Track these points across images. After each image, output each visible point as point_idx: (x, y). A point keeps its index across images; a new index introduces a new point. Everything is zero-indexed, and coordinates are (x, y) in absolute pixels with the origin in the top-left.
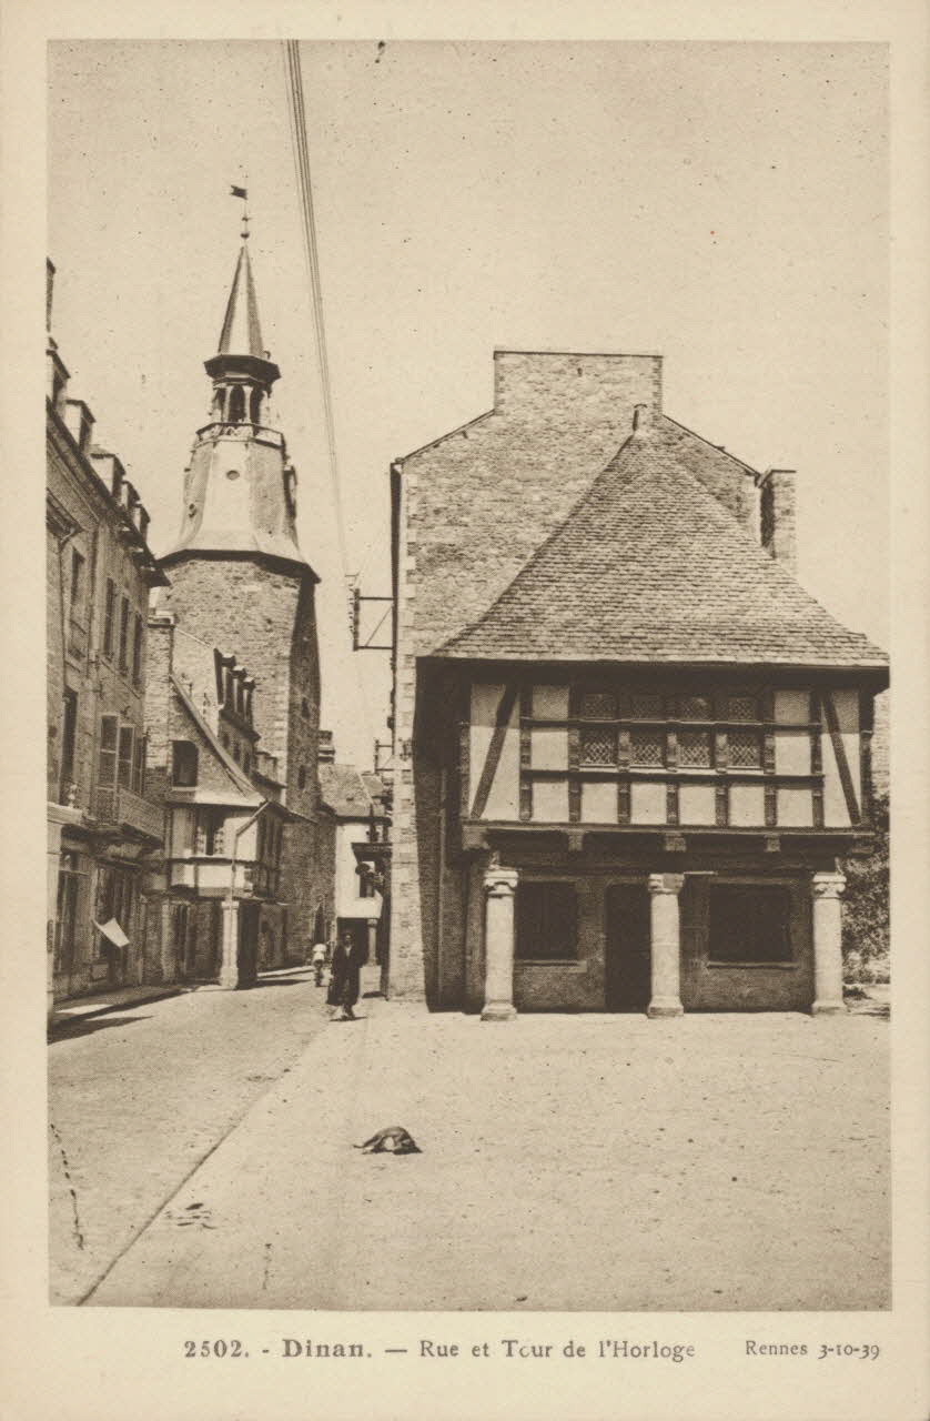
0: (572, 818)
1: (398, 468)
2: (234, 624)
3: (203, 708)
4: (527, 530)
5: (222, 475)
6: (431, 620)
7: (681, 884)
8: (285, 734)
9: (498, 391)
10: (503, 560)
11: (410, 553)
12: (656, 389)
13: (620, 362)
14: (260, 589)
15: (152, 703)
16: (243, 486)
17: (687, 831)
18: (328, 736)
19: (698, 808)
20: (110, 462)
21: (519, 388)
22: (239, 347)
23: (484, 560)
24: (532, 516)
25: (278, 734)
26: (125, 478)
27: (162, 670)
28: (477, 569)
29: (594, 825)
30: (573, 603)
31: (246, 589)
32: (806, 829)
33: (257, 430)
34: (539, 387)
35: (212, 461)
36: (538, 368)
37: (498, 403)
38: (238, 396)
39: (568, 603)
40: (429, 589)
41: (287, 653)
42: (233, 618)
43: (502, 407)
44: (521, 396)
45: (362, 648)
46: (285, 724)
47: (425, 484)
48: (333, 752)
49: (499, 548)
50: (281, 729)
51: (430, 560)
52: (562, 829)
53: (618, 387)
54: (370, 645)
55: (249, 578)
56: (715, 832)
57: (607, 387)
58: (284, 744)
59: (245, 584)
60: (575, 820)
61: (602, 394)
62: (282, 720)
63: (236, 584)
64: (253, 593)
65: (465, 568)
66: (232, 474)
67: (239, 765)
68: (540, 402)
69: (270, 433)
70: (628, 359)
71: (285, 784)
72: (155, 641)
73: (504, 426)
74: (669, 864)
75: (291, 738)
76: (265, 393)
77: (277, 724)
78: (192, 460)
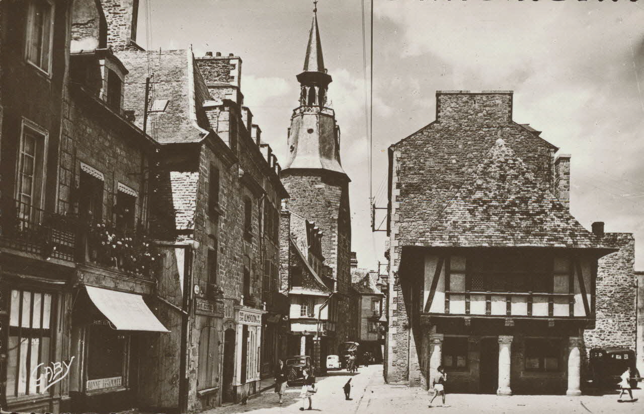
0: (466, 312)
1: (393, 149)
2: (312, 204)
3: (301, 247)
4: (450, 176)
5: (306, 131)
6: (406, 218)
7: (512, 340)
8: (336, 256)
9: (438, 112)
10: (439, 190)
11: (397, 188)
12: (510, 109)
13: (493, 97)
14: (324, 187)
15: (282, 249)
16: (315, 136)
17: (514, 318)
18: (354, 254)
19: (519, 309)
20: (266, 148)
21: (447, 110)
22: (313, 67)
23: (431, 190)
24: (452, 169)
25: (333, 256)
26: (272, 153)
27: (285, 234)
28: (427, 194)
29: (475, 315)
30: (468, 220)
31: (317, 186)
32: (566, 317)
33: (322, 107)
34: (456, 109)
35: (301, 124)
36: (456, 101)
37: (438, 117)
38: (312, 91)
39: (466, 220)
40: (407, 204)
41: (336, 217)
42: (311, 201)
43: (439, 119)
44: (448, 114)
45: (376, 231)
46: (336, 251)
47: (404, 155)
48: (357, 262)
49: (437, 184)
50: (334, 253)
51: (406, 191)
52: (462, 317)
53: (492, 109)
54: (379, 229)
55: (318, 181)
56: (527, 318)
57: (487, 108)
58: (336, 261)
59: (316, 184)
60: (468, 313)
61: (485, 111)
62: (334, 249)
63: (312, 184)
64: (321, 188)
65: (421, 194)
66: (310, 131)
67: (316, 273)
68: (457, 117)
69: (328, 111)
70: (497, 95)
71: (336, 280)
72: (283, 222)
73: (440, 128)
74: (507, 332)
75: (338, 259)
76: (326, 90)
77: (332, 251)
78: (292, 124)
